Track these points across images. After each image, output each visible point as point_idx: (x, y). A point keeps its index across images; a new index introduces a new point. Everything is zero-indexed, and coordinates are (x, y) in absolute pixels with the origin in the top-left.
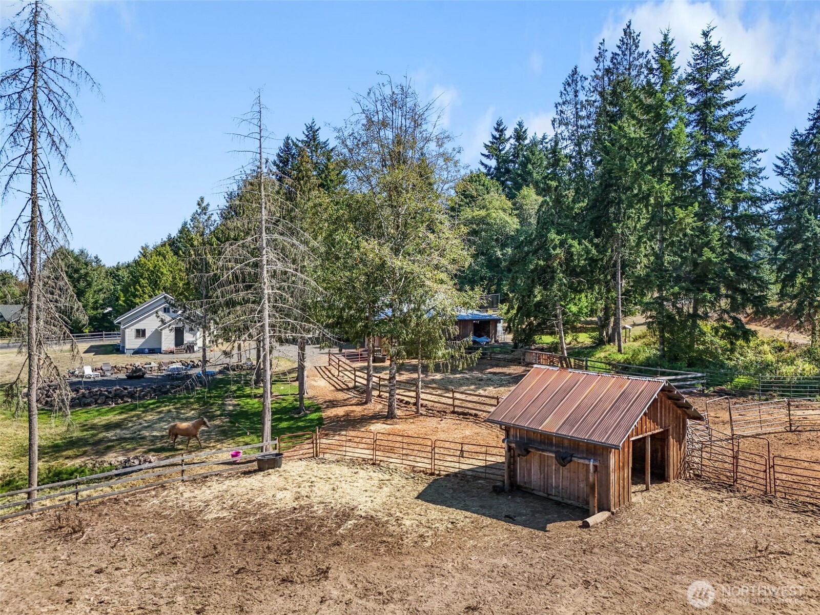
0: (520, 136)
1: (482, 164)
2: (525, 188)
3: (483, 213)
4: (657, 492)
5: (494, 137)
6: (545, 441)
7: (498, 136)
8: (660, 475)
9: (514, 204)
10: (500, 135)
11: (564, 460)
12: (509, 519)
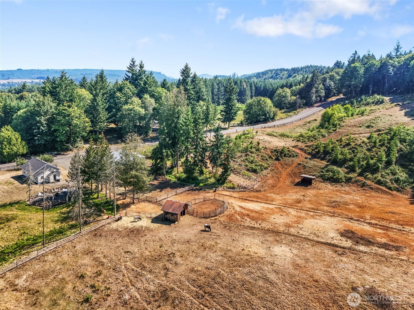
0: (141, 67)
1: (126, 75)
2: (145, 94)
3: (131, 107)
4: (184, 217)
5: (131, 64)
6: (169, 213)
7: (132, 64)
8: (184, 214)
9: (142, 101)
10: (133, 64)
11: (172, 215)
12: (165, 224)
